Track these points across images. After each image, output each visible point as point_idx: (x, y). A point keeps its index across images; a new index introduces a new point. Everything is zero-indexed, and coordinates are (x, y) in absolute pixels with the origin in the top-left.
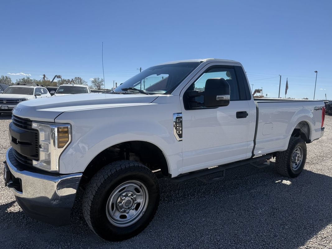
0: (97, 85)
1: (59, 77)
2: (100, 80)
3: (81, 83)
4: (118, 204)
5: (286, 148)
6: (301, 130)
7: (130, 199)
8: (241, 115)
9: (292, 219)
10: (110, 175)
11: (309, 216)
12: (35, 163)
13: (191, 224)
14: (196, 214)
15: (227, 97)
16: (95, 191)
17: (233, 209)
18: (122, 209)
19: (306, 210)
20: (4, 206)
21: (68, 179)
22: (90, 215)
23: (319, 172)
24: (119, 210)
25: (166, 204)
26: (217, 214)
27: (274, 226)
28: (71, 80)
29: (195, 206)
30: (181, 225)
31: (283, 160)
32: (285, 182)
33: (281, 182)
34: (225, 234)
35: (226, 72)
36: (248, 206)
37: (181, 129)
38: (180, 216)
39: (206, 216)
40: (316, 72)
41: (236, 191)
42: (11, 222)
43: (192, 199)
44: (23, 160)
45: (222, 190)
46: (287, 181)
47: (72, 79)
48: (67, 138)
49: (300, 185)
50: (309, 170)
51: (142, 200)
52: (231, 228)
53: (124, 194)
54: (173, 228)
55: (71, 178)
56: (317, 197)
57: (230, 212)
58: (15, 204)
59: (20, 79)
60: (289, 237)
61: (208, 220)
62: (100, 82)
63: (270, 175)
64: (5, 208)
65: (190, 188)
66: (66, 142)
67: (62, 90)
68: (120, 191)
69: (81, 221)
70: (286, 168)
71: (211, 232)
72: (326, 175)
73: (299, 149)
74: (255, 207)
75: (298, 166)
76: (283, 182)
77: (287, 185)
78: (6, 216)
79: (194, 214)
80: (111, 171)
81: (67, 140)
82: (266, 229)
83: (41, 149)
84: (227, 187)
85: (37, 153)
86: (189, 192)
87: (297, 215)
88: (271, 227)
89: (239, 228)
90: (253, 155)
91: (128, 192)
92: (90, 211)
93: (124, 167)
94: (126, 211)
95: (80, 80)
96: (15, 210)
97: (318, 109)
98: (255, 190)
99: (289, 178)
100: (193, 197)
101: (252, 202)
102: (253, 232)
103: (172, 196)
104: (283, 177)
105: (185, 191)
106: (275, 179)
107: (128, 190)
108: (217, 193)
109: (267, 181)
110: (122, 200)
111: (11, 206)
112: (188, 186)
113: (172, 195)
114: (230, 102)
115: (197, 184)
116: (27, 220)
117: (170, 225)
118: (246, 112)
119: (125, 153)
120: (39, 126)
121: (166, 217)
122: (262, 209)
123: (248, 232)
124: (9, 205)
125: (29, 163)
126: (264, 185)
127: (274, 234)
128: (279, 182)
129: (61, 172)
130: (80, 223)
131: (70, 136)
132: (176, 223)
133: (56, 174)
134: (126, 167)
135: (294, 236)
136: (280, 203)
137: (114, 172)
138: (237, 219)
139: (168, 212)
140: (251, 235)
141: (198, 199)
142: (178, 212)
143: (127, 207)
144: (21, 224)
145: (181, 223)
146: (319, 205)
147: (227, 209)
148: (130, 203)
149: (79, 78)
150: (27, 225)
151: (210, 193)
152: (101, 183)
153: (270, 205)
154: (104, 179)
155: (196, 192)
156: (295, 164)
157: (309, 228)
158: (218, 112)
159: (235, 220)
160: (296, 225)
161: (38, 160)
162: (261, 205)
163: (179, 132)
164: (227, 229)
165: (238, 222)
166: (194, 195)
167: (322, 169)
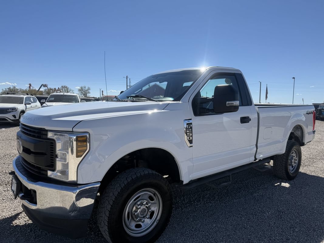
0: (83, 93)
1: (45, 86)
2: (87, 88)
3: (67, 91)
4: (133, 213)
5: (284, 151)
6: (295, 133)
7: (145, 207)
8: (245, 120)
9: (300, 221)
10: (127, 183)
11: (315, 218)
12: (50, 173)
13: (203, 230)
14: (206, 220)
15: (237, 103)
16: (113, 200)
17: (241, 213)
18: (137, 218)
19: (311, 211)
20: (9, 219)
21: (87, 189)
22: (108, 226)
23: (313, 174)
24: (135, 219)
25: (174, 211)
26: (227, 219)
27: (284, 229)
28: (57, 88)
29: (203, 212)
30: (193, 232)
31: (281, 163)
32: (283, 184)
33: (281, 185)
34: (239, 240)
35: (225, 79)
36: (254, 210)
37: (191, 135)
38: (190, 222)
39: (215, 222)
40: (294, 78)
41: (239, 195)
42: (19, 236)
43: (199, 205)
44: (36, 170)
45: (226, 194)
46: (285, 183)
47: (59, 88)
48: (85, 147)
49: (299, 187)
50: (303, 172)
51: (156, 208)
52: (243, 233)
53: (139, 203)
54: (187, 236)
55: (90, 188)
56: (317, 198)
57: (238, 216)
58: (20, 217)
59: (6, 89)
60: (301, 240)
61: (219, 226)
62: (87, 90)
63: (269, 178)
64: (9, 221)
65: (194, 193)
66: (84, 151)
67: (53, 99)
68: (135, 200)
69: (92, 232)
70: (284, 171)
71: (225, 238)
72: (320, 176)
73: (294, 152)
74: (261, 211)
75: (294, 168)
76: (282, 185)
77: (287, 187)
78: (12, 229)
79: (204, 220)
80: (126, 179)
81: (86, 149)
82: (278, 233)
83: (57, 159)
84: (230, 191)
85: (53, 164)
86: (194, 198)
87: (303, 217)
88: (282, 231)
89: (251, 233)
90: (256, 159)
91: (142, 201)
92: (108, 222)
93: (140, 174)
94: (141, 220)
95: (66, 89)
96: (21, 223)
97: (310, 113)
98: (257, 194)
99: (286, 180)
100: (199, 203)
101: (257, 206)
102: (265, 236)
103: (178, 203)
104: (281, 180)
105: (190, 198)
106: (274, 182)
107: (143, 198)
108: (221, 198)
109: (267, 184)
110: (137, 209)
111: (16, 219)
112: (192, 192)
113: (178, 201)
114: (239, 107)
115: (200, 189)
116: (35, 233)
117: (183, 232)
118: (248, 117)
119: (135, 161)
120: (54, 135)
121: (177, 224)
122: (268, 213)
123: (261, 237)
124: (14, 218)
125: (43, 174)
126: (265, 188)
127: (286, 238)
128: (278, 185)
129: (79, 182)
130: (92, 235)
131: (88, 144)
132: (188, 230)
133: (73, 185)
134: (142, 174)
135: (306, 238)
136: (285, 206)
137: (130, 181)
138: (246, 224)
139: (178, 219)
140: (265, 240)
141: (205, 205)
142: (188, 218)
143: (142, 216)
144: (30, 237)
145: (193, 230)
146: (321, 206)
147: (235, 213)
148: (145, 212)
149: (65, 87)
150: (35, 238)
151: (215, 198)
152: (118, 192)
153: (275, 208)
154: (121, 188)
155: (202, 197)
156: (291, 166)
157: (318, 230)
158: (224, 117)
159: (245, 225)
160: (305, 227)
161: (54, 170)
162: (266, 208)
163: (189, 138)
164: (239, 234)
165: (249, 226)
166: (200, 201)
167: (314, 171)
